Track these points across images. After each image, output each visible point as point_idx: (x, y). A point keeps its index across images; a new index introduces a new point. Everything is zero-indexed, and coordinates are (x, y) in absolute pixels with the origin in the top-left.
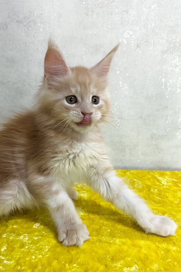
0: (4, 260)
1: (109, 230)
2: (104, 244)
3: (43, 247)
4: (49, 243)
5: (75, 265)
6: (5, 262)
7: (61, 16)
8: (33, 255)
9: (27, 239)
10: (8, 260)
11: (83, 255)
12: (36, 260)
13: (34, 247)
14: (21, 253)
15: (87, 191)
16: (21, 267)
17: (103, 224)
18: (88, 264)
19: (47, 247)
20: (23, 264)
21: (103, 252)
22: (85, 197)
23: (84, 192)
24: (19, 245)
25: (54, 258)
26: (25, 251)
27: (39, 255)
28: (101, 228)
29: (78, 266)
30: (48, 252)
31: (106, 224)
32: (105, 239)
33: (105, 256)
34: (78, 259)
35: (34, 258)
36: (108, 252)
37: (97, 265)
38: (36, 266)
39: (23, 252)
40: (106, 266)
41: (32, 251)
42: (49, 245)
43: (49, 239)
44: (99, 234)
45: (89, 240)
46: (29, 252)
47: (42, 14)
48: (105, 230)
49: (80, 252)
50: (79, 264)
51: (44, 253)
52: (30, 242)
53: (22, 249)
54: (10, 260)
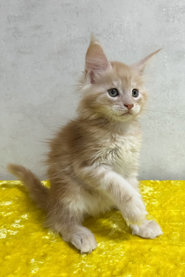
0: (85, 264)
1: (179, 235)
2: (174, 247)
3: (119, 252)
4: (124, 249)
5: (148, 266)
6: (87, 265)
7: (141, 25)
8: (111, 259)
9: (104, 246)
10: (89, 264)
11: (155, 257)
12: (114, 264)
13: (111, 253)
14: (100, 258)
15: (158, 200)
16: (101, 269)
17: (172, 229)
18: (160, 264)
19: (122, 252)
20: (103, 267)
21: (173, 254)
22: (156, 205)
23: (155, 200)
24: (97, 252)
25: (130, 261)
26: (103, 256)
27: (116, 259)
28: (171, 233)
29: (151, 267)
30: (123, 256)
31: (176, 230)
32: (175, 243)
33: (175, 257)
34: (151, 260)
35: (112, 262)
36: (178, 254)
37: (168, 264)
38: (114, 268)
39: (101, 258)
40: (176, 265)
41: (109, 256)
42: (123, 250)
43: (124, 244)
44: (169, 239)
45: (161, 244)
46: (107, 257)
47: (121, 25)
48: (175, 235)
49: (153, 255)
50: (152, 265)
51: (120, 257)
52: (107, 248)
53: (101, 255)
54: (91, 264)
